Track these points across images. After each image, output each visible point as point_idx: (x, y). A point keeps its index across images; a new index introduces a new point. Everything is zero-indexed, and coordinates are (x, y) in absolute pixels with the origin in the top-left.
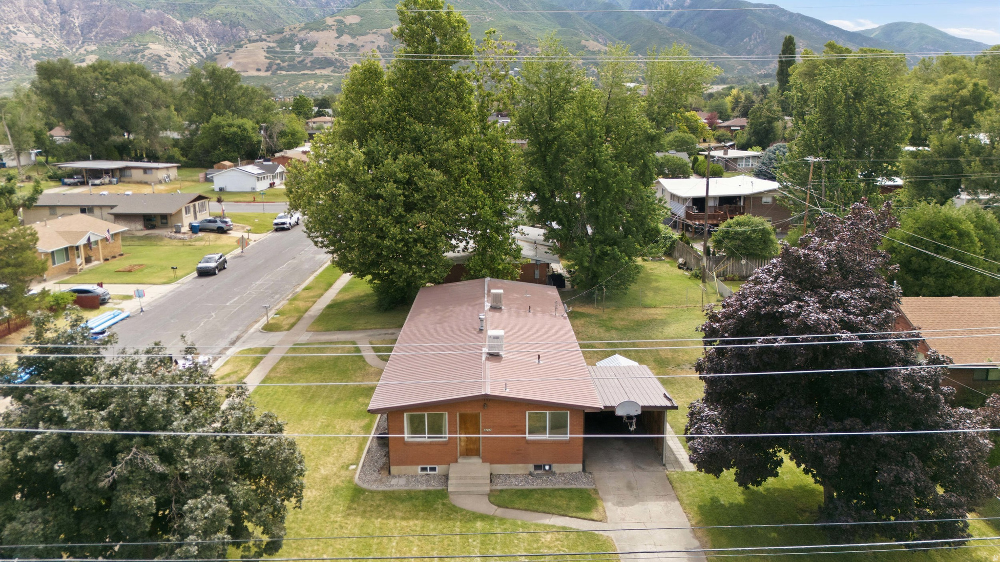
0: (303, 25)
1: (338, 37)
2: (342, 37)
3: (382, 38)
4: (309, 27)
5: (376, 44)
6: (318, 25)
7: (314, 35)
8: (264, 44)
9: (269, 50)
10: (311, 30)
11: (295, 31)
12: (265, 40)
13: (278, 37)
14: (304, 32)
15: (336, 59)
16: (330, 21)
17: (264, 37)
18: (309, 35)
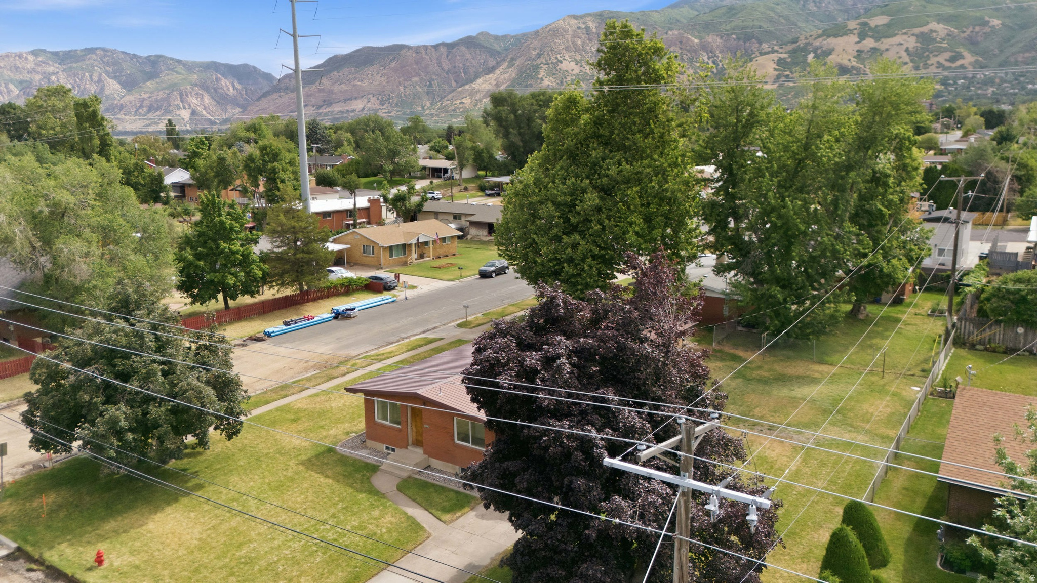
0: (820, 32)
1: (858, 42)
2: (864, 42)
3: (913, 39)
4: (827, 34)
5: (904, 47)
6: (839, 31)
7: (832, 41)
8: (775, 56)
9: (780, 62)
10: (829, 37)
11: (810, 40)
12: (777, 51)
13: (790, 47)
14: (821, 39)
15: (852, 67)
16: (852, 25)
17: (776, 48)
18: (825, 42)
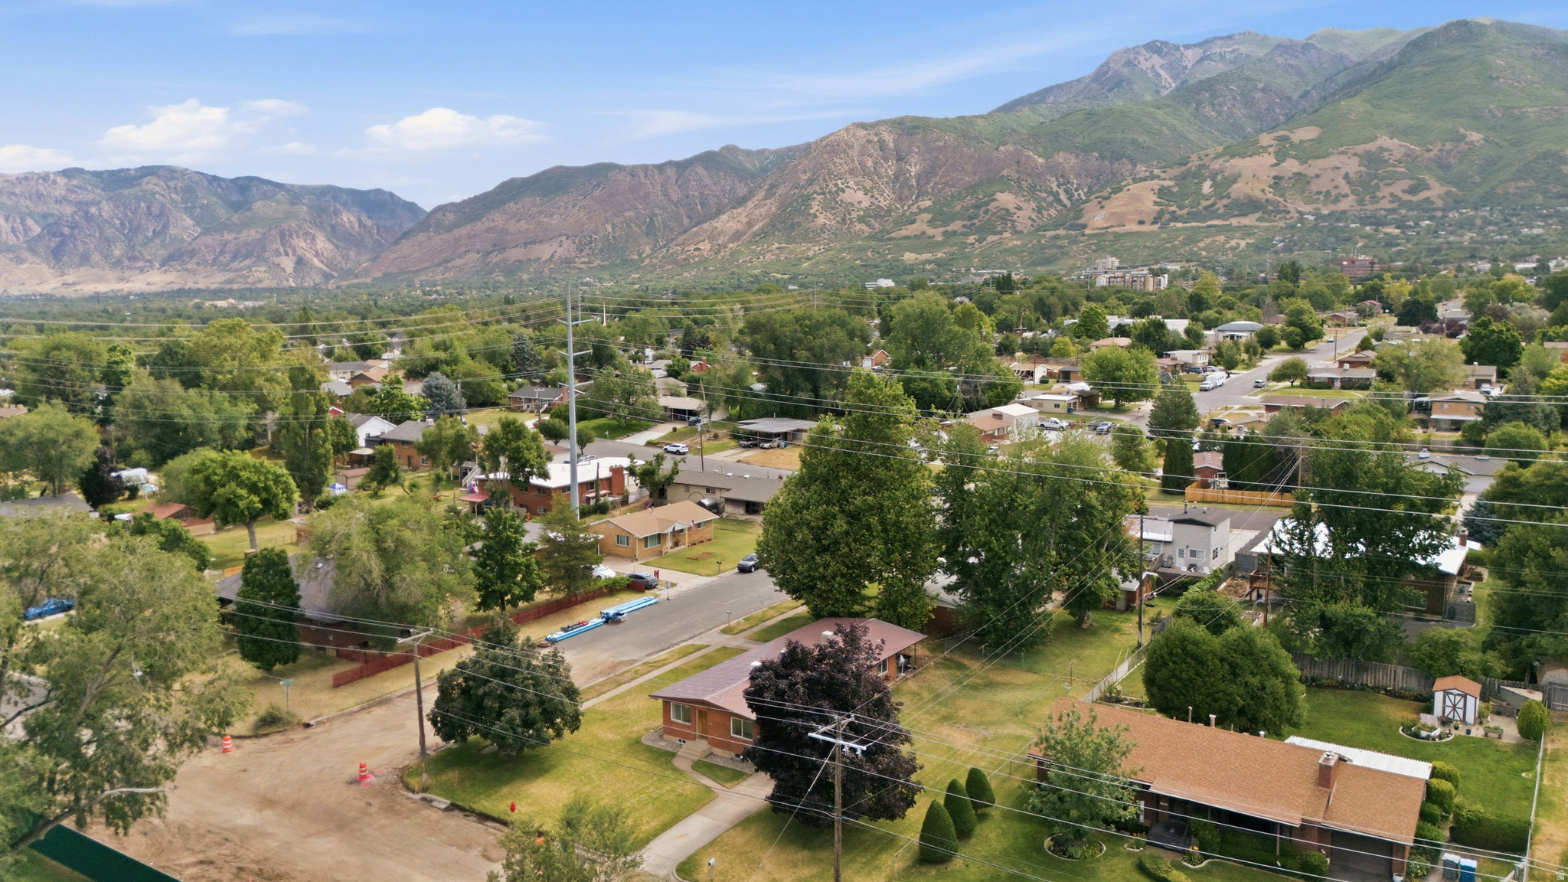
0: (1220, 149)
1: (1276, 165)
2: (1284, 164)
3: (1355, 161)
4: (1230, 153)
5: (1343, 172)
6: (1247, 148)
7: (1238, 163)
8: (1155, 184)
9: (1162, 192)
10: (1233, 156)
11: (1206, 161)
12: (1158, 177)
13: (1177, 171)
14: (1220, 161)
15: (1267, 200)
16: (1266, 139)
17: (1156, 172)
18: (1228, 164)
